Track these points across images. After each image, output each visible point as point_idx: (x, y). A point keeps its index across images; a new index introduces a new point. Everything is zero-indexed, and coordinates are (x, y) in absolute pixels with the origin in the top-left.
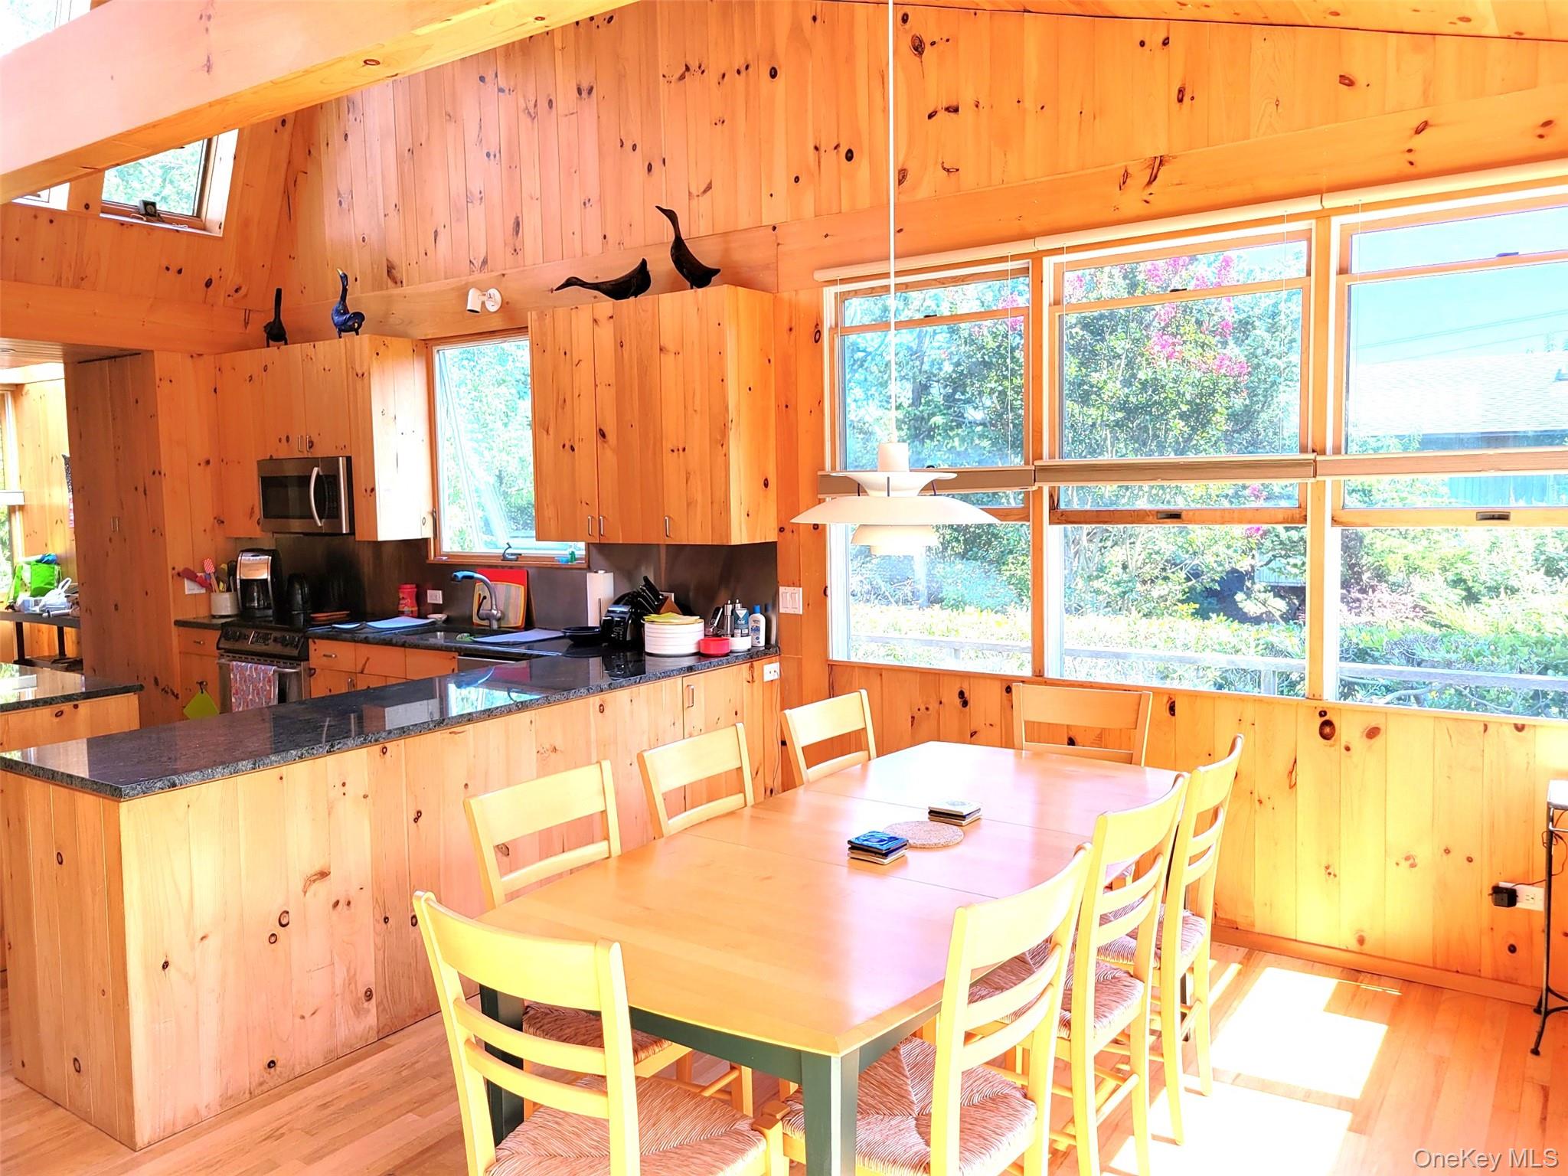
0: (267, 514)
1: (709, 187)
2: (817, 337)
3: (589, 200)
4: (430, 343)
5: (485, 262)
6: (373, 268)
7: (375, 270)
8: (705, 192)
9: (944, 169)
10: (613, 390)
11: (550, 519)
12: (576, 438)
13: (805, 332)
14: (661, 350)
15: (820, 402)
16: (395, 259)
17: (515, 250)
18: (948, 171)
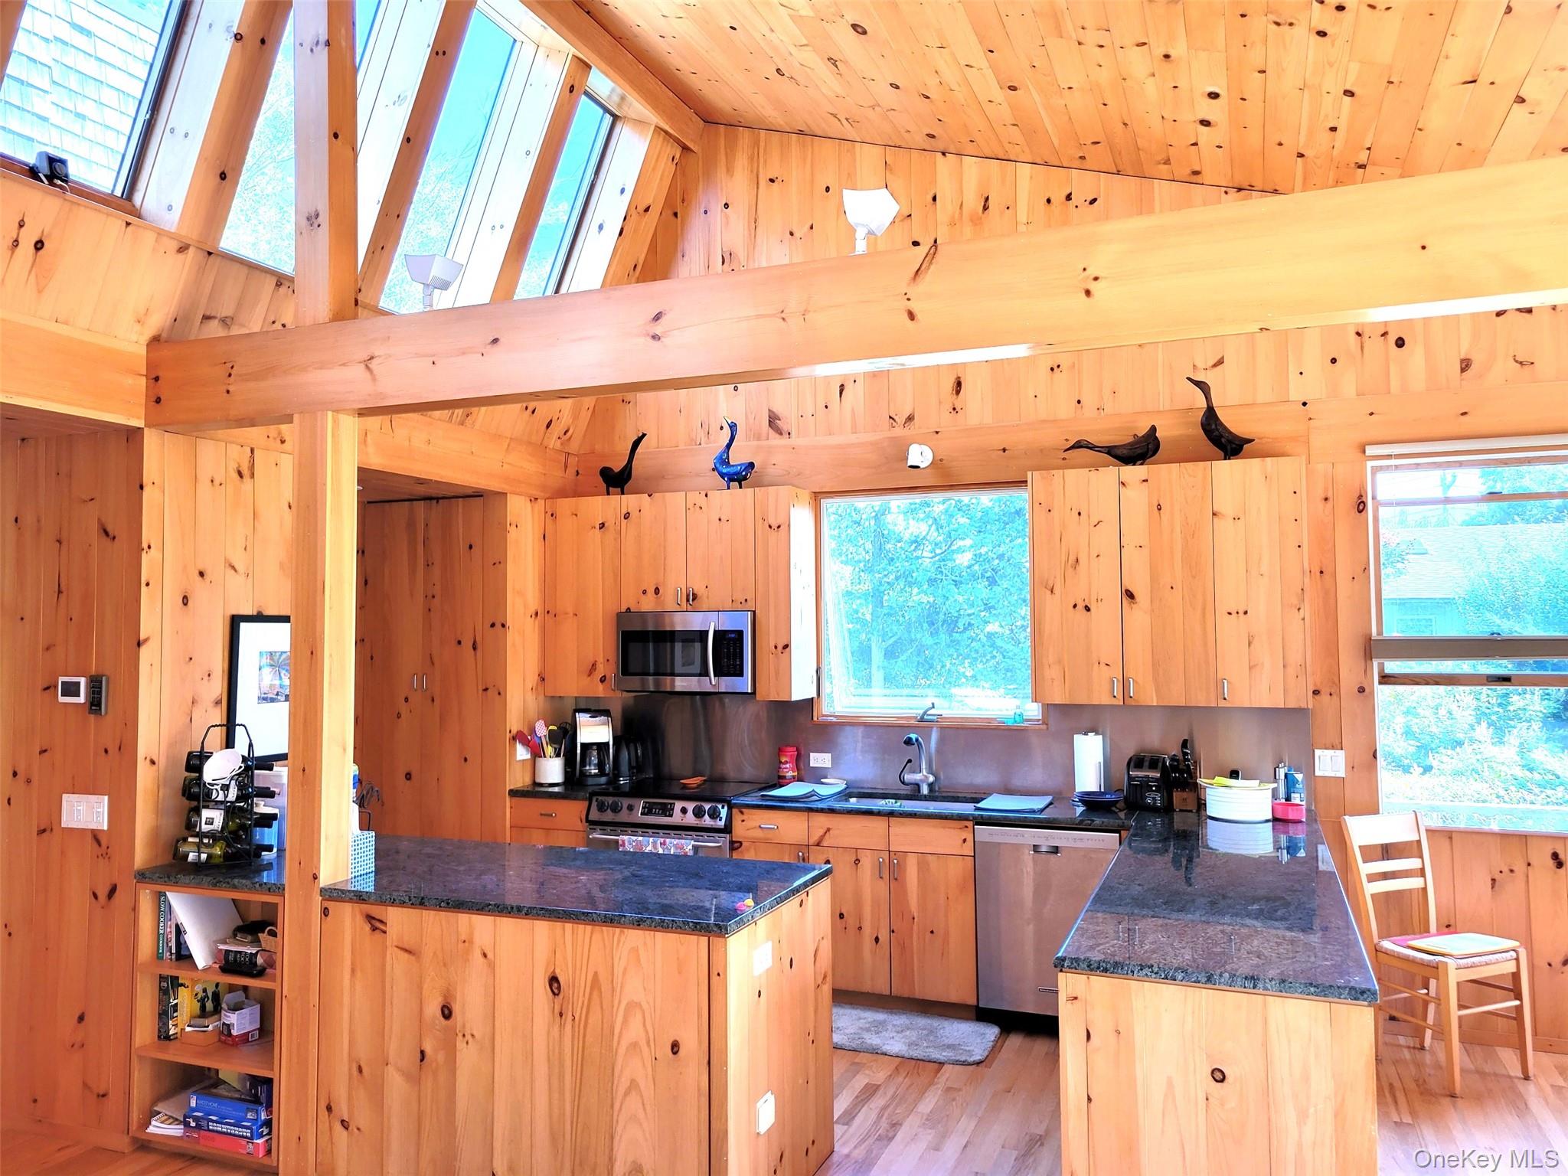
0: (626, 670)
1: (1220, 362)
2: (1361, 508)
3: (1059, 366)
4: (820, 496)
5: (910, 418)
6: (747, 418)
7: (752, 421)
8: (1215, 366)
9: (1517, 361)
10: (1145, 551)
11: (1053, 680)
12: (1093, 599)
13: (1344, 504)
14: (1214, 514)
15: (1366, 569)
16: (778, 409)
17: (954, 409)
18: (1521, 363)
